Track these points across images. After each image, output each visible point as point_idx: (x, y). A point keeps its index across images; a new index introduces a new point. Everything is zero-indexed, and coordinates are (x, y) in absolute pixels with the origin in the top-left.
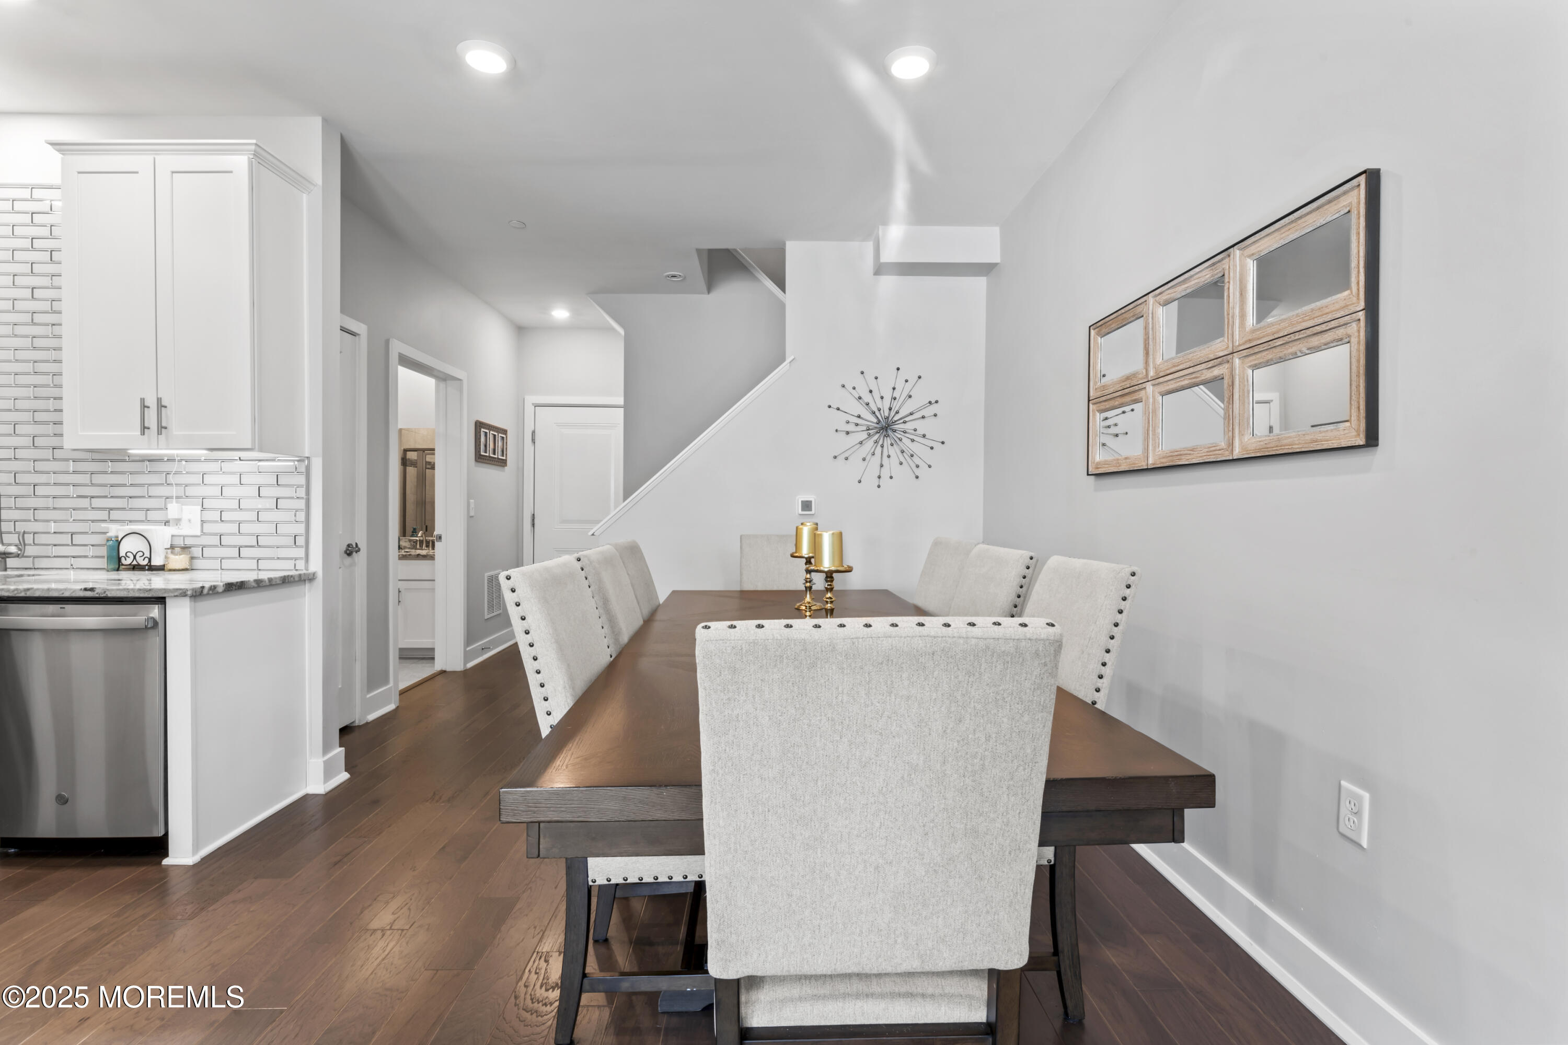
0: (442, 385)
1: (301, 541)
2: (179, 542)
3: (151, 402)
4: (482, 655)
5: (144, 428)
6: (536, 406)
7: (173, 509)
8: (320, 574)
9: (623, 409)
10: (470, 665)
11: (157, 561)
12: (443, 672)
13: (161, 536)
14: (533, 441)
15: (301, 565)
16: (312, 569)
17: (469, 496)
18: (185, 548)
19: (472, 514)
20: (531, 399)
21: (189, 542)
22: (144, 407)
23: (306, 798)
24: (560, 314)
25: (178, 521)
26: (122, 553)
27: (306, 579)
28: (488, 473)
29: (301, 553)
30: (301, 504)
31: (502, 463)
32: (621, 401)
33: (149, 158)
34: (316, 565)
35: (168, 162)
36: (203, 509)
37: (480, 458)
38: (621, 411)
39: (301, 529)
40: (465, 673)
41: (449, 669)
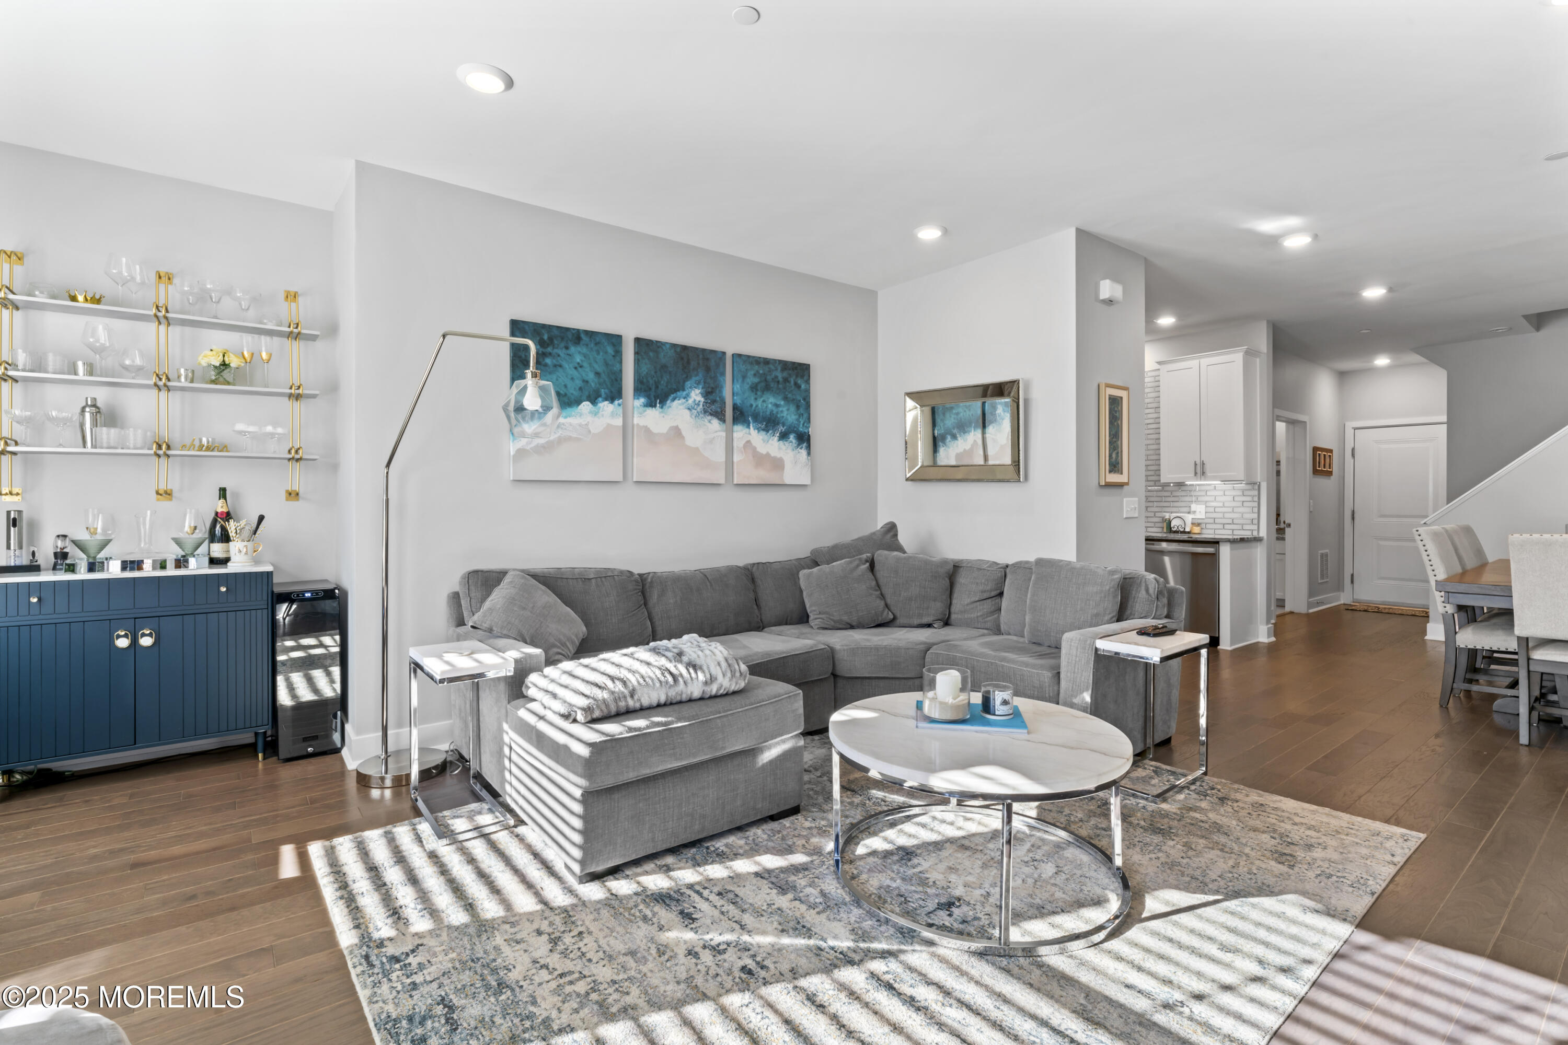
0: (1291, 427)
1: (1255, 522)
2: (1196, 522)
3: (1198, 462)
4: (1317, 607)
5: (1196, 473)
6: (1355, 429)
7: (1194, 507)
8: (1265, 537)
9: (1446, 425)
10: (1311, 611)
11: (1187, 530)
12: (1292, 613)
13: (1189, 518)
14: (1353, 455)
15: (1255, 534)
16: (1261, 535)
17: (1310, 498)
18: (1199, 525)
19: (1311, 510)
20: (1350, 425)
21: (1200, 521)
22: (1196, 464)
23: (1258, 642)
24: (1382, 361)
25: (1195, 512)
26: (1172, 526)
27: (1258, 540)
28: (1322, 481)
29: (1256, 527)
30: (1256, 504)
31: (1330, 474)
32: (1444, 418)
33: (1198, 361)
34: (1263, 533)
35: (1205, 361)
36: (1206, 507)
37: (1316, 472)
38: (1445, 426)
39: (1256, 516)
40: (1308, 615)
41: (1296, 611)
